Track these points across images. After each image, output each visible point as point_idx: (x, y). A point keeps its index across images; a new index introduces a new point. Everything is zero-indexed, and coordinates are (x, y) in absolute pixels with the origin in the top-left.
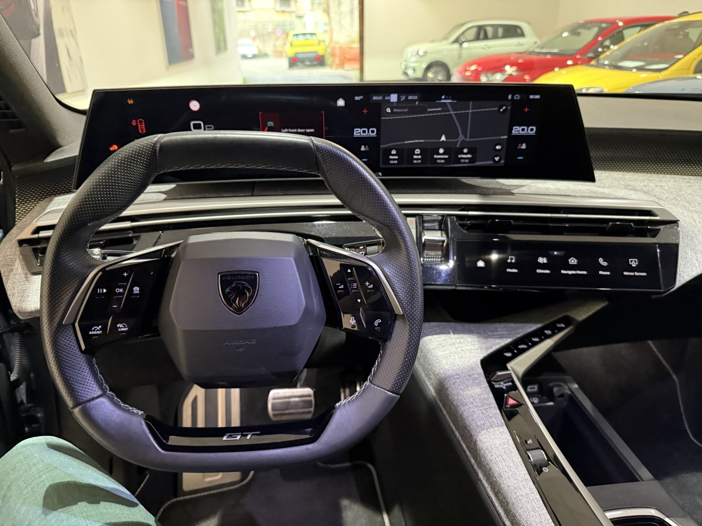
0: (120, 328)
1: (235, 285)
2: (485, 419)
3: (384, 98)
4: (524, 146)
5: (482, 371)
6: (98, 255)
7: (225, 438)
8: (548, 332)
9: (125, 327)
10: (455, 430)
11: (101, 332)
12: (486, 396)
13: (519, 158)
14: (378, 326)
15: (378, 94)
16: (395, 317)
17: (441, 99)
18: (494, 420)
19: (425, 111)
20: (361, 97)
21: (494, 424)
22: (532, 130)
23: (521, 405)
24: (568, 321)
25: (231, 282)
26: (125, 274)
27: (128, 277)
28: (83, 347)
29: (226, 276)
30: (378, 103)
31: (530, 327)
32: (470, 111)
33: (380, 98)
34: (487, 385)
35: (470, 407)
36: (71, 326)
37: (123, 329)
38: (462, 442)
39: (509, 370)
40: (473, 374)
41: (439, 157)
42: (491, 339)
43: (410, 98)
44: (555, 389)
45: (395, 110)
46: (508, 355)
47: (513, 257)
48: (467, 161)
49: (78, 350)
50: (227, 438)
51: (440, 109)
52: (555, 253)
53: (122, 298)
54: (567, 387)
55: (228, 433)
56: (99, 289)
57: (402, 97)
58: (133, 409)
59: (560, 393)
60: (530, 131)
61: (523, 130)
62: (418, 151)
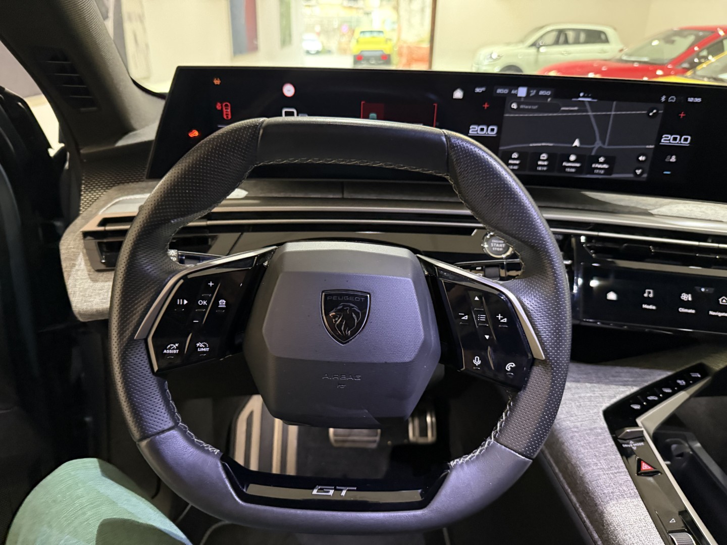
0: (200, 348)
1: (341, 307)
2: (613, 486)
3: (510, 91)
4: (673, 159)
5: (605, 425)
6: (174, 256)
7: (315, 492)
8: (682, 382)
9: (206, 347)
10: (571, 493)
11: (178, 351)
12: (614, 457)
13: (665, 173)
14: (510, 372)
15: (503, 86)
16: (533, 362)
17: (579, 97)
18: (625, 488)
19: (558, 111)
20: (483, 89)
21: (626, 494)
22: (686, 140)
23: (658, 472)
24: (704, 370)
25: (337, 303)
26: (211, 284)
27: (214, 287)
28: (156, 368)
29: (330, 295)
30: (503, 97)
32: (613, 113)
33: (506, 91)
34: (613, 443)
35: (593, 470)
36: (143, 341)
37: (203, 349)
38: (580, 510)
39: (641, 427)
40: (595, 428)
41: (570, 164)
42: (614, 386)
43: (542, 93)
44: (674, 446)
45: (522, 107)
46: (637, 407)
47: (651, 291)
48: (602, 172)
49: (149, 371)
50: (317, 492)
51: (576, 108)
52: (703, 290)
53: (206, 312)
54: (687, 445)
55: (319, 485)
56: (178, 300)
57: (532, 91)
58: (207, 447)
59: (679, 452)
60: (684, 141)
61: (675, 139)
62: (544, 156)
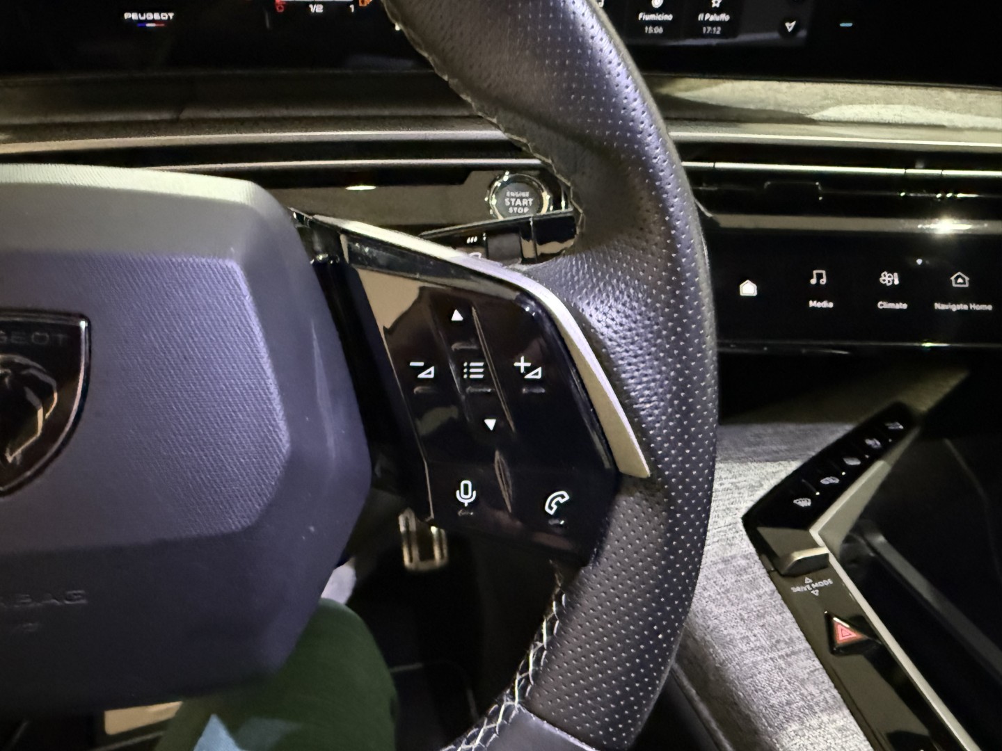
8: (874, 443)
13: (843, 24)
14: (558, 515)
16: (617, 482)
18: (812, 689)
21: (817, 704)
31: (832, 433)
39: (821, 547)
41: (652, 17)
46: (805, 503)
47: (823, 272)
48: (718, 31)
52: (919, 262)
54: (862, 542)
